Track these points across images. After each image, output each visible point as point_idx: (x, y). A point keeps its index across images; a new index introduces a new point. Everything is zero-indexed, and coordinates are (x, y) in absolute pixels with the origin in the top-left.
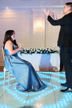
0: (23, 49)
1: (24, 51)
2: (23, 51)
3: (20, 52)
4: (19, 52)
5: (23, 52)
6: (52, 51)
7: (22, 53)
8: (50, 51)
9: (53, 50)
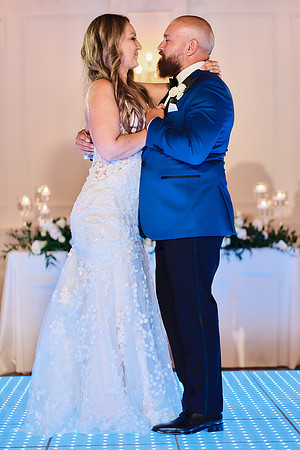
0: (61, 223)
1: (67, 232)
2: (64, 235)
3: (43, 244)
4: (37, 246)
5: (62, 240)
6: (251, 230)
7: (52, 245)
8: (242, 234)
9: (258, 224)
